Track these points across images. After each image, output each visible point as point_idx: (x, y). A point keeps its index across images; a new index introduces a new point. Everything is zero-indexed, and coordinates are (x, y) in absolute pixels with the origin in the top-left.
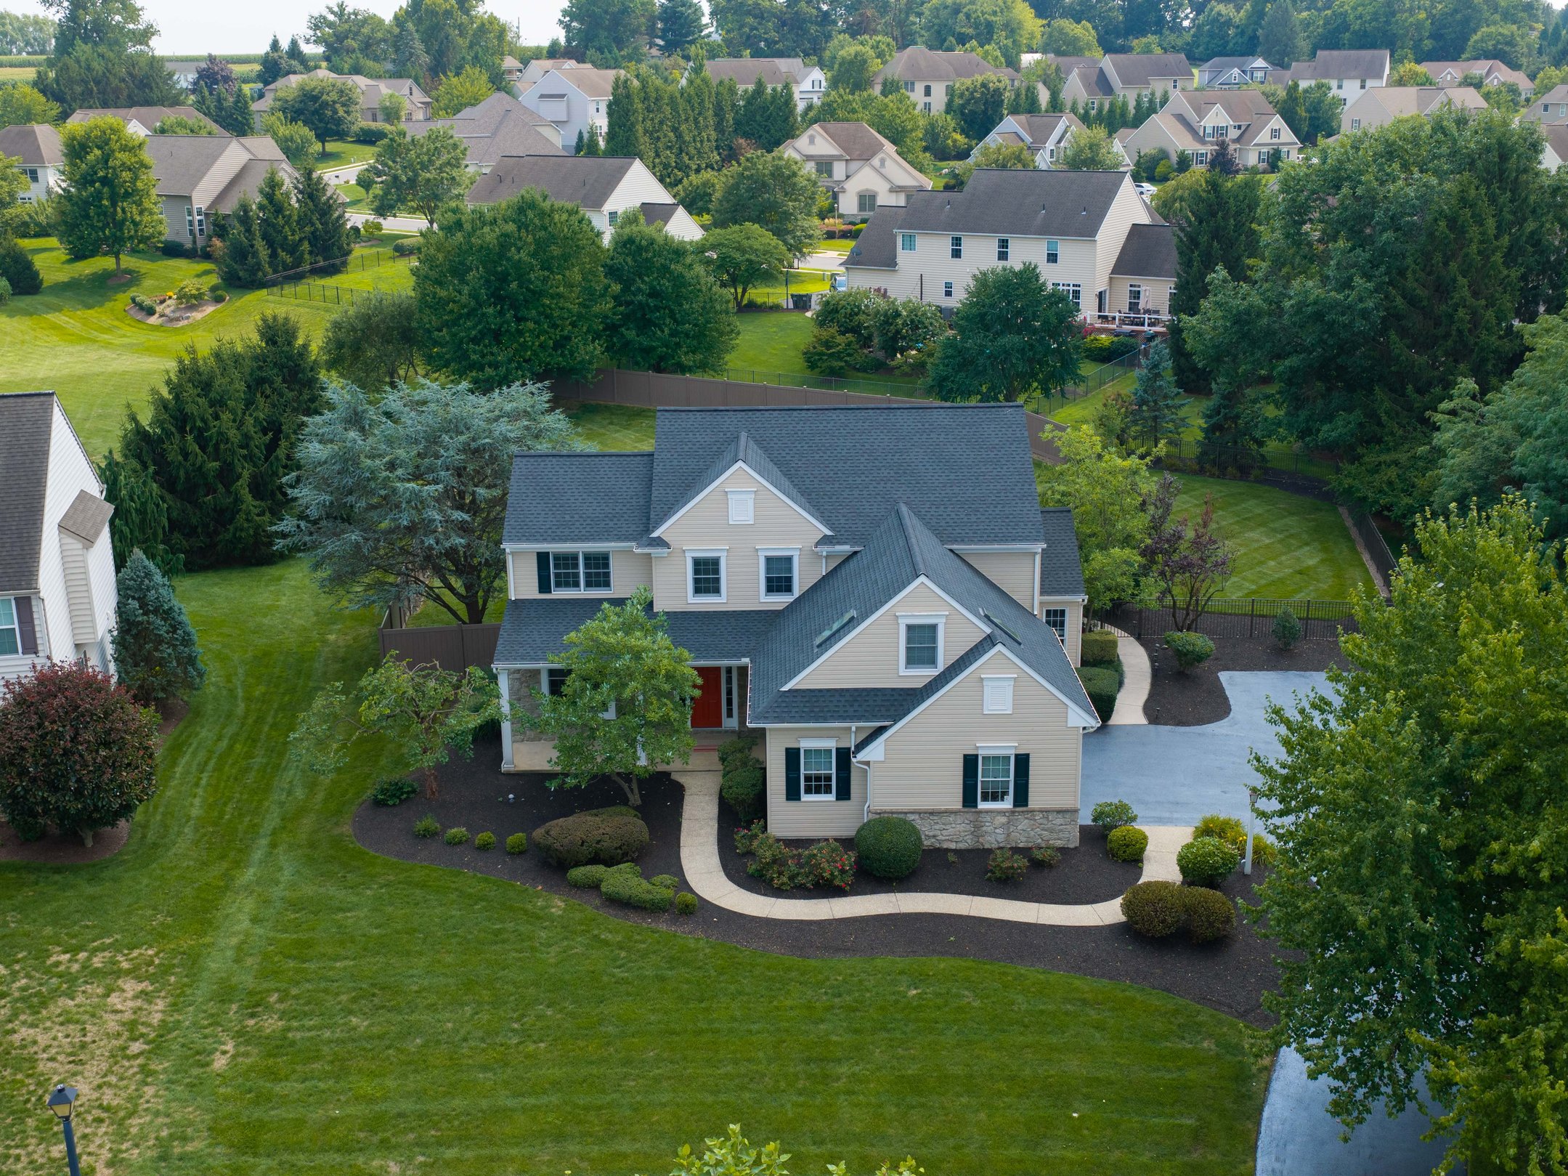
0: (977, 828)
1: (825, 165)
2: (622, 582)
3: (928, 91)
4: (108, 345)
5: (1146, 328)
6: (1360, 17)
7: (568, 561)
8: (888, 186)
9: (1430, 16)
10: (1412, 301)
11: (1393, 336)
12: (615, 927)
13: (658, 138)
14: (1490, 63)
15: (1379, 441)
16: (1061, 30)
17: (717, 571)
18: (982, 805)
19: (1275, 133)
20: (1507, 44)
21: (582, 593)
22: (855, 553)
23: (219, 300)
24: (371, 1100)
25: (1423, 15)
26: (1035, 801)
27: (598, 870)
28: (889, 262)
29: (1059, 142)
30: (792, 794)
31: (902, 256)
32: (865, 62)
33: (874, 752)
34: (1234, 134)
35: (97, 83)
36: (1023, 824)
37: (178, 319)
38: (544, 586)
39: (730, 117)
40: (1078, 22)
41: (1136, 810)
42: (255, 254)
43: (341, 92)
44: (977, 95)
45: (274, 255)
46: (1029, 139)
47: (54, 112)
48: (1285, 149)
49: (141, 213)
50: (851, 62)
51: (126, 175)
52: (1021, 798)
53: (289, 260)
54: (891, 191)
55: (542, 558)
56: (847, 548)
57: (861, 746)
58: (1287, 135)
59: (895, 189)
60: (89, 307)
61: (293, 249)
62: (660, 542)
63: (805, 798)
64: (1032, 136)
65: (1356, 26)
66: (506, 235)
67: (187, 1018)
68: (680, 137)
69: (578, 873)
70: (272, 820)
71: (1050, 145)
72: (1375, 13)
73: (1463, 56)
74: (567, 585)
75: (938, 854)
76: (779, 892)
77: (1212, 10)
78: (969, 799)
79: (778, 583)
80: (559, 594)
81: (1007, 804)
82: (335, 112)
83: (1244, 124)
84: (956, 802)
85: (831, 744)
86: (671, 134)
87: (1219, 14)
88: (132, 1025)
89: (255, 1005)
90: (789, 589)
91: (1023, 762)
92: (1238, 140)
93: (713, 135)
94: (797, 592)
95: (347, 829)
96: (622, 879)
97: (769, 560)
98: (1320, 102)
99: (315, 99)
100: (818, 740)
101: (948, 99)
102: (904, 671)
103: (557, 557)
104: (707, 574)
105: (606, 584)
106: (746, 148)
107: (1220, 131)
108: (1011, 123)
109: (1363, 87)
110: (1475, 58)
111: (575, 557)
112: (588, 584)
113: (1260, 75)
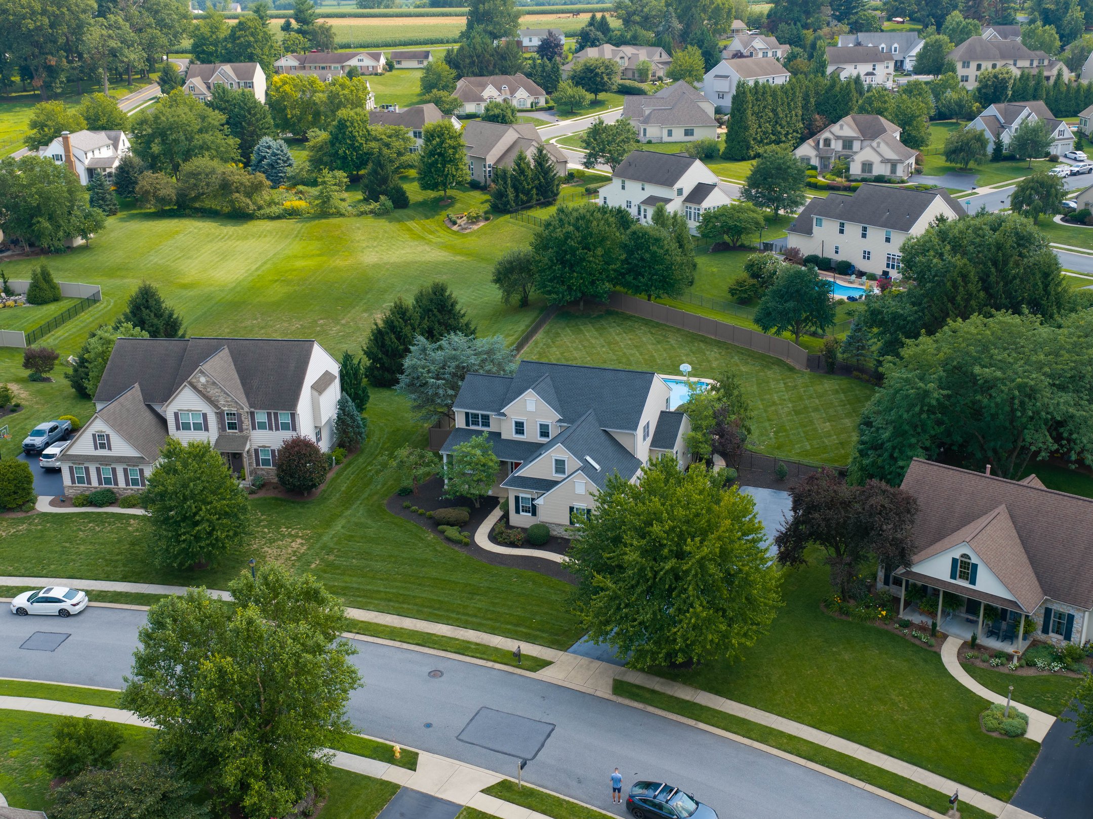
0: (573, 532)
1: (848, 143)
2: (493, 426)
3: (979, 68)
4: (429, 243)
7: (476, 416)
8: (880, 159)
12: (442, 546)
13: (762, 117)
17: (523, 427)
18: (576, 525)
21: (479, 428)
22: (569, 427)
23: (487, 219)
24: (346, 582)
27: (446, 527)
28: (808, 232)
29: (1022, 123)
30: (517, 511)
31: (816, 229)
33: (542, 501)
35: (478, 57)
37: (466, 229)
38: (468, 424)
39: (812, 100)
42: (507, 196)
43: (607, 67)
45: (517, 196)
46: (1002, 121)
47: (452, 76)
49: (457, 170)
51: (451, 151)
53: (525, 198)
54: (882, 162)
55: (467, 414)
56: (566, 425)
57: (537, 498)
59: (885, 161)
60: (427, 218)
61: (527, 193)
62: (504, 415)
63: (522, 513)
67: (310, 553)
68: (776, 114)
69: (440, 527)
70: (366, 495)
71: (1017, 122)
74: (475, 424)
75: (555, 538)
76: (499, 544)
78: (572, 522)
79: (544, 434)
80: (472, 427)
82: (602, 78)
84: (566, 522)
85: (529, 496)
86: (771, 114)
88: (295, 552)
89: (330, 551)
90: (548, 436)
91: (589, 511)
93: (800, 112)
94: (551, 438)
95: (385, 502)
96: (452, 532)
97: (541, 425)
99: (592, 71)
100: (525, 494)
101: (978, 73)
102: (554, 475)
103: (472, 414)
104: (520, 427)
105: (489, 426)
106: (819, 121)
108: (992, 109)
111: (478, 415)
112: (482, 425)
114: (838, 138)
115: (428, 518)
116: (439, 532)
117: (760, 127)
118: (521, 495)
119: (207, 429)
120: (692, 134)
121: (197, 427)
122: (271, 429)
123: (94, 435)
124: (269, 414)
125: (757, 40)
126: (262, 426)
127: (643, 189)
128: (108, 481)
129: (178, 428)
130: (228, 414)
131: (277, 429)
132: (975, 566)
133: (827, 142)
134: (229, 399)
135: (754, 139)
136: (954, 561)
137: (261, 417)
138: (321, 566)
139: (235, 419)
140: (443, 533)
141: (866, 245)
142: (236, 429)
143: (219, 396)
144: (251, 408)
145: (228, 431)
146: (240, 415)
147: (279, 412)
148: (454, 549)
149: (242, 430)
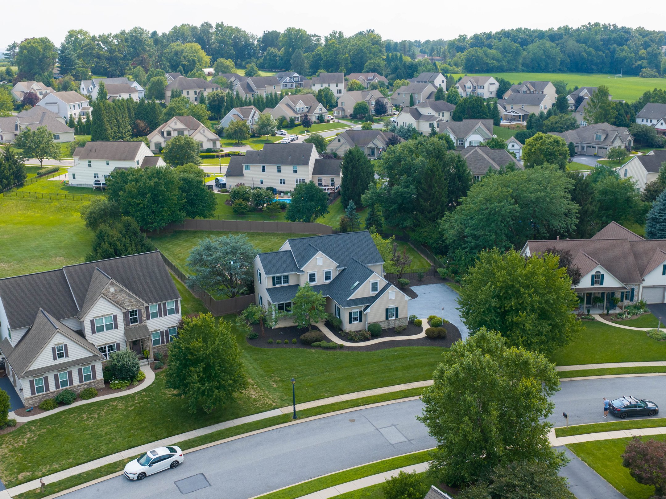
0: (388, 324)
1: (181, 132)
2: (292, 282)
3: (188, 93)
5: (327, 191)
6: (326, 56)
7: (279, 278)
8: (206, 139)
9: (350, 55)
10: (424, 190)
11: (421, 200)
12: (329, 352)
13: (111, 123)
14: (374, 74)
16: (221, 63)
17: (314, 276)
18: (389, 319)
20: (378, 66)
21: (283, 285)
22: (344, 269)
25: (347, 55)
26: (399, 317)
27: (318, 343)
28: (241, 174)
29: (253, 117)
30: (351, 322)
31: (245, 172)
32: (162, 82)
33: (368, 311)
34: (306, 110)
36: (397, 322)
38: (274, 285)
40: (227, 60)
41: (417, 316)
44: (216, 98)
46: (242, 117)
48: (324, 115)
50: (157, 83)
52: (397, 316)
53: (7, 183)
55: (274, 278)
57: (365, 310)
58: (324, 110)
59: (209, 140)
61: (8, 179)
62: (302, 271)
63: (353, 322)
64: (243, 115)
65: (325, 59)
66: (156, 182)
69: (315, 344)
71: (250, 118)
72: (331, 54)
73: (364, 71)
74: (279, 283)
75: (384, 330)
76: (357, 342)
77: (269, 50)
78: (387, 318)
79: (328, 278)
80: (277, 286)
81: (394, 318)
83: (309, 106)
84: (384, 319)
85: (358, 310)
86: (115, 121)
87: (272, 52)
89: (270, 376)
90: (330, 279)
91: (397, 308)
92: (308, 112)
93: (129, 120)
94: (332, 279)
95: (249, 345)
96: (324, 344)
97: (326, 272)
98: (327, 94)
100: (356, 310)
101: (196, 96)
102: (371, 293)
103: (277, 277)
104: (312, 277)
105: (288, 282)
106: (141, 124)
107: (302, 109)
108: (235, 111)
109: (337, 86)
110: (368, 72)
111: (281, 277)
112: (284, 283)
113: (296, 79)
114: (175, 130)
115: (294, 343)
116: (315, 347)
117: (112, 129)
118: (353, 311)
119: (116, 327)
120: (59, 138)
121: (109, 327)
122: (161, 316)
123: (53, 349)
124: (159, 305)
125: (34, 84)
126: (154, 315)
127: (108, 164)
128: (64, 383)
129: (93, 332)
130: (130, 312)
131: (165, 315)
132: (603, 276)
133: (169, 133)
134: (133, 300)
135: (111, 136)
136: (593, 276)
137: (154, 309)
138: (281, 384)
139: (136, 315)
140: (319, 346)
141: (281, 176)
142: (137, 322)
143: (124, 300)
144: (148, 303)
145: (131, 325)
146: (140, 311)
147: (167, 302)
148: (339, 352)
149: (141, 322)
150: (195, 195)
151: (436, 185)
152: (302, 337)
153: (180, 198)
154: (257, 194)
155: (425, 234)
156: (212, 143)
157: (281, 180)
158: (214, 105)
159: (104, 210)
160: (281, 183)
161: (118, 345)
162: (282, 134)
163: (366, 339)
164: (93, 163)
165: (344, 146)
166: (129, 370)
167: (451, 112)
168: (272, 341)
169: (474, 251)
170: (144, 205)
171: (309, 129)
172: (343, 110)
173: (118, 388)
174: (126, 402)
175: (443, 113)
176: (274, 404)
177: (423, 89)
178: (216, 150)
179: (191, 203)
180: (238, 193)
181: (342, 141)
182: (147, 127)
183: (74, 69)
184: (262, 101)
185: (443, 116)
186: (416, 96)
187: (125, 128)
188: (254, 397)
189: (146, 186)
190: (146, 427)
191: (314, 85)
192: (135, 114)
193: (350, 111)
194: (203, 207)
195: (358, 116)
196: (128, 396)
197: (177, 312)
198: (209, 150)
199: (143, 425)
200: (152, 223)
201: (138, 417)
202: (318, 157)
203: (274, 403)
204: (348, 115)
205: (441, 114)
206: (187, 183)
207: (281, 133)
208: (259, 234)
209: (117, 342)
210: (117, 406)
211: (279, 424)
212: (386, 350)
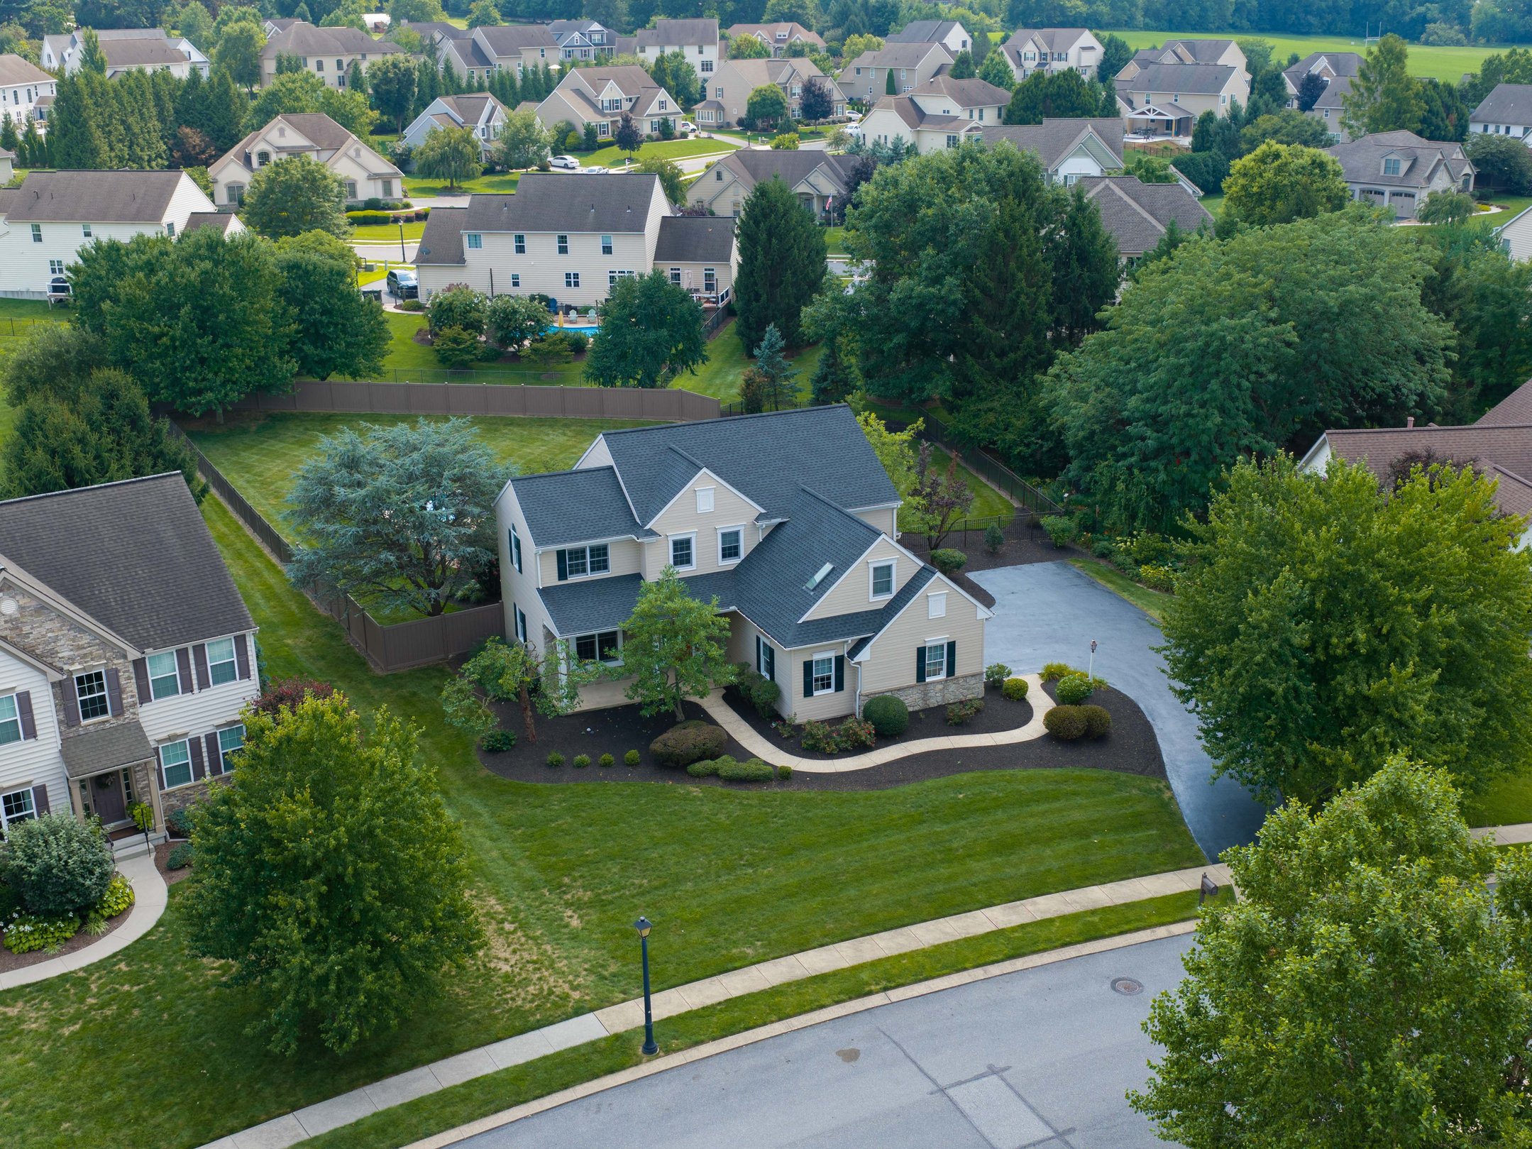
0: (925, 696)
1: (296, 156)
2: (618, 565)
3: (320, 66)
7: (579, 553)
8: (366, 175)
10: (984, 290)
11: (976, 318)
12: (747, 796)
13: (110, 132)
14: (790, 25)
15: (970, 394)
17: (689, 548)
18: (928, 680)
19: (662, 104)
20: (800, 7)
21: (590, 576)
22: (781, 524)
26: (959, 671)
27: (708, 764)
28: (460, 260)
29: (489, 120)
30: (808, 692)
31: (469, 253)
32: (251, 38)
33: (864, 655)
34: (626, 106)
36: (952, 687)
38: (562, 575)
39: (170, 106)
41: (1010, 666)
44: (391, 75)
46: (461, 120)
48: (671, 118)
50: (237, 38)
52: (951, 671)
54: (368, 178)
55: (561, 555)
56: (779, 520)
57: (853, 652)
58: (673, 106)
59: (373, 177)
62: (651, 533)
63: (815, 693)
64: (463, 116)
67: (519, 904)
68: (128, 128)
69: (699, 767)
71: (481, 124)
73: (765, 18)
74: (577, 572)
75: (914, 715)
76: (831, 756)
78: (921, 676)
79: (730, 551)
80: (573, 579)
83: (634, 97)
84: (912, 680)
85: (832, 655)
86: (121, 128)
89: (558, 887)
90: (737, 554)
91: (952, 646)
92: (631, 110)
93: (158, 125)
94: (743, 555)
95: (487, 772)
96: (733, 765)
97: (724, 535)
98: (678, 69)
100: (824, 653)
101: (341, 73)
102: (876, 598)
103: (571, 552)
104: (682, 551)
105: (606, 567)
106: (193, 137)
107: (615, 104)
108: (441, 105)
109: (701, 52)
110: (776, 21)
111: (583, 551)
112: (593, 570)
113: (596, 37)
114: (280, 149)
115: (632, 764)
116: (698, 777)
117: (112, 149)
118: (816, 657)
119: (31, 732)
121: (6, 734)
122: (188, 688)
124: (182, 654)
126: (166, 688)
127: (88, 234)
130: (80, 680)
131: (204, 684)
133: (264, 157)
134: (85, 640)
137: (163, 665)
138: (594, 916)
139: (101, 687)
140: (714, 775)
141: (570, 263)
142: (104, 711)
143: (56, 639)
144: (141, 647)
145: (84, 722)
146: (114, 674)
147: (206, 641)
148: (776, 792)
149: (119, 710)
150: (326, 312)
151: (1020, 275)
152: (657, 746)
153: (279, 319)
154: (504, 311)
155: (991, 417)
156: (379, 184)
157: (568, 276)
158: (388, 92)
159: (58, 356)
160: (569, 284)
161: (41, 792)
162: (566, 166)
163: (861, 748)
164: (46, 230)
165: (731, 191)
166: (70, 886)
167: (1000, 109)
168: (562, 757)
169: (1153, 464)
170: (173, 339)
171: (635, 154)
172: (720, 107)
173: (30, 950)
174: (57, 1004)
175: (981, 111)
176: (576, 995)
177: (918, 58)
178: (391, 202)
179: (314, 334)
180: (450, 308)
181: (727, 176)
182: (207, 147)
183: (27, 10)
184: (513, 85)
185: (981, 118)
186: (903, 76)
187: (150, 148)
188: (506, 968)
189: (176, 285)
190: (117, 1107)
191: (643, 51)
192: (177, 111)
193: (738, 110)
194: (349, 345)
195: (759, 123)
196: (64, 978)
197: (245, 674)
198: (372, 204)
199: (108, 1097)
200: (200, 392)
201: (91, 1066)
202: (668, 213)
203: (574, 988)
204: (733, 121)
205: (976, 114)
206: (300, 278)
207: (562, 163)
208: (511, 423)
209: (36, 783)
210: (20, 1020)
211: (596, 1076)
212: (929, 783)
